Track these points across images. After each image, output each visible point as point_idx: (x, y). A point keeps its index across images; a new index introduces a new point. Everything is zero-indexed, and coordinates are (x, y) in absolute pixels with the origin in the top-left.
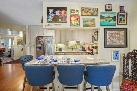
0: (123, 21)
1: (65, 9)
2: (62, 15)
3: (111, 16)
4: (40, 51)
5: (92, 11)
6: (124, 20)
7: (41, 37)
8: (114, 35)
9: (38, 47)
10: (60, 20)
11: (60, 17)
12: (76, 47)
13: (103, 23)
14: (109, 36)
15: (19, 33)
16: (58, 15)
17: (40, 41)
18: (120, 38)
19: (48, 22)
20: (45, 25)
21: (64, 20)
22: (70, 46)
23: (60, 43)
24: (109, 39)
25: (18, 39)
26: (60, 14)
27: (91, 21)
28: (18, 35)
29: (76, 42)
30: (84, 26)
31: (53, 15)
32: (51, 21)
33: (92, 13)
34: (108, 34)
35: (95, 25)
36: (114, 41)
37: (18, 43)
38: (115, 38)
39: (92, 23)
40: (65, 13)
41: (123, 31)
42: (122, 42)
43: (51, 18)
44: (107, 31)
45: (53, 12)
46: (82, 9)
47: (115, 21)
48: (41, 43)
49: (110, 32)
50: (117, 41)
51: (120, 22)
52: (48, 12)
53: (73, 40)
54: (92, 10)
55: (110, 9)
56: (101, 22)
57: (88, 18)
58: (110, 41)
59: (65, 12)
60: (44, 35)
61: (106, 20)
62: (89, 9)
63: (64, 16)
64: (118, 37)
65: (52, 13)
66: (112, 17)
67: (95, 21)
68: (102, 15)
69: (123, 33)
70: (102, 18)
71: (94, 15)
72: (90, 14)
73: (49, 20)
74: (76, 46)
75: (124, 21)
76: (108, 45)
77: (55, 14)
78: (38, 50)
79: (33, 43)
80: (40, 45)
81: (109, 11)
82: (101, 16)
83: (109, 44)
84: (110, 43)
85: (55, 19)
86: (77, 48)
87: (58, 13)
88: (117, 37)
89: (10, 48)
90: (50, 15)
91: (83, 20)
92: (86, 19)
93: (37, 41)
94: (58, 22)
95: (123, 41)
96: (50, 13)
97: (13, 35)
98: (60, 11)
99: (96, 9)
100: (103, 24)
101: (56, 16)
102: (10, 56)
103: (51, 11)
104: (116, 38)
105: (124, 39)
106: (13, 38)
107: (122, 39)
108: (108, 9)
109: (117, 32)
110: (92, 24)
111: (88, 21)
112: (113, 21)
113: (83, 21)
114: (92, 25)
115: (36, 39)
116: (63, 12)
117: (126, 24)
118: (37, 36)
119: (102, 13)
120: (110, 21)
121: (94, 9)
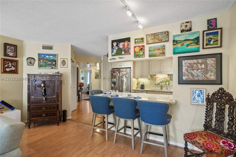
0: (213, 42)
1: (128, 39)
2: (126, 47)
3: (191, 38)
4: (115, 87)
5: (161, 37)
6: (215, 41)
7: (116, 70)
8: (195, 65)
9: (113, 82)
10: (123, 53)
11: (123, 49)
12: (167, 83)
13: (176, 50)
14: (186, 67)
15: (96, 66)
16: (121, 48)
17: (115, 74)
18: (207, 70)
19: (112, 56)
20: (110, 59)
21: (127, 52)
22: (158, 81)
23: (142, 77)
24: (186, 72)
25: (95, 72)
26: (123, 46)
27: (159, 50)
28: (95, 67)
29: (168, 75)
30: (150, 56)
31: (117, 48)
32: (115, 55)
33: (160, 39)
34: (184, 65)
35: (164, 54)
36: (195, 75)
37: (95, 77)
38: (197, 70)
39: (161, 51)
40: (128, 45)
41: (214, 59)
42: (211, 75)
43: (115, 51)
44: (183, 61)
45: (117, 45)
46: (147, 36)
47: (197, 44)
48: (116, 77)
49: (188, 61)
50: (200, 74)
51: (207, 45)
52: (112, 46)
53: (161, 73)
54: (160, 35)
55: (188, 28)
56: (174, 49)
57: (154, 47)
58: (188, 74)
59: (129, 43)
60: (120, 67)
61: (182, 45)
62: (157, 35)
63: (128, 47)
64: (202, 68)
65: (116, 47)
66: (191, 40)
67: (164, 49)
68: (176, 40)
69: (213, 62)
70: (174, 43)
71: (163, 41)
72: (157, 41)
73: (113, 54)
74: (169, 81)
75: (216, 43)
76: (185, 81)
77: (119, 46)
78: (113, 85)
79: (108, 77)
80: (115, 80)
81: (186, 31)
82: (174, 41)
83: (186, 79)
84: (187, 77)
85: (119, 52)
86: (169, 85)
87: (121, 45)
88: (200, 68)
89: (88, 83)
90: (114, 49)
91: (149, 49)
92: (152, 48)
93: (112, 75)
94: (121, 54)
95: (213, 74)
96: (114, 46)
97: (91, 67)
98: (124, 43)
99: (165, 32)
100: (176, 52)
101: (119, 49)
102: (88, 93)
103: (115, 44)
104: (199, 70)
105: (215, 70)
106: (91, 70)
107: (210, 70)
108: (184, 29)
109: (200, 61)
110: (160, 53)
111: (154, 51)
112: (193, 44)
113: (149, 51)
114: (161, 55)
115: (111, 72)
116: (126, 44)
117: (221, 46)
118: (113, 69)
119: (174, 36)
120: (188, 46)
121: (163, 33)
